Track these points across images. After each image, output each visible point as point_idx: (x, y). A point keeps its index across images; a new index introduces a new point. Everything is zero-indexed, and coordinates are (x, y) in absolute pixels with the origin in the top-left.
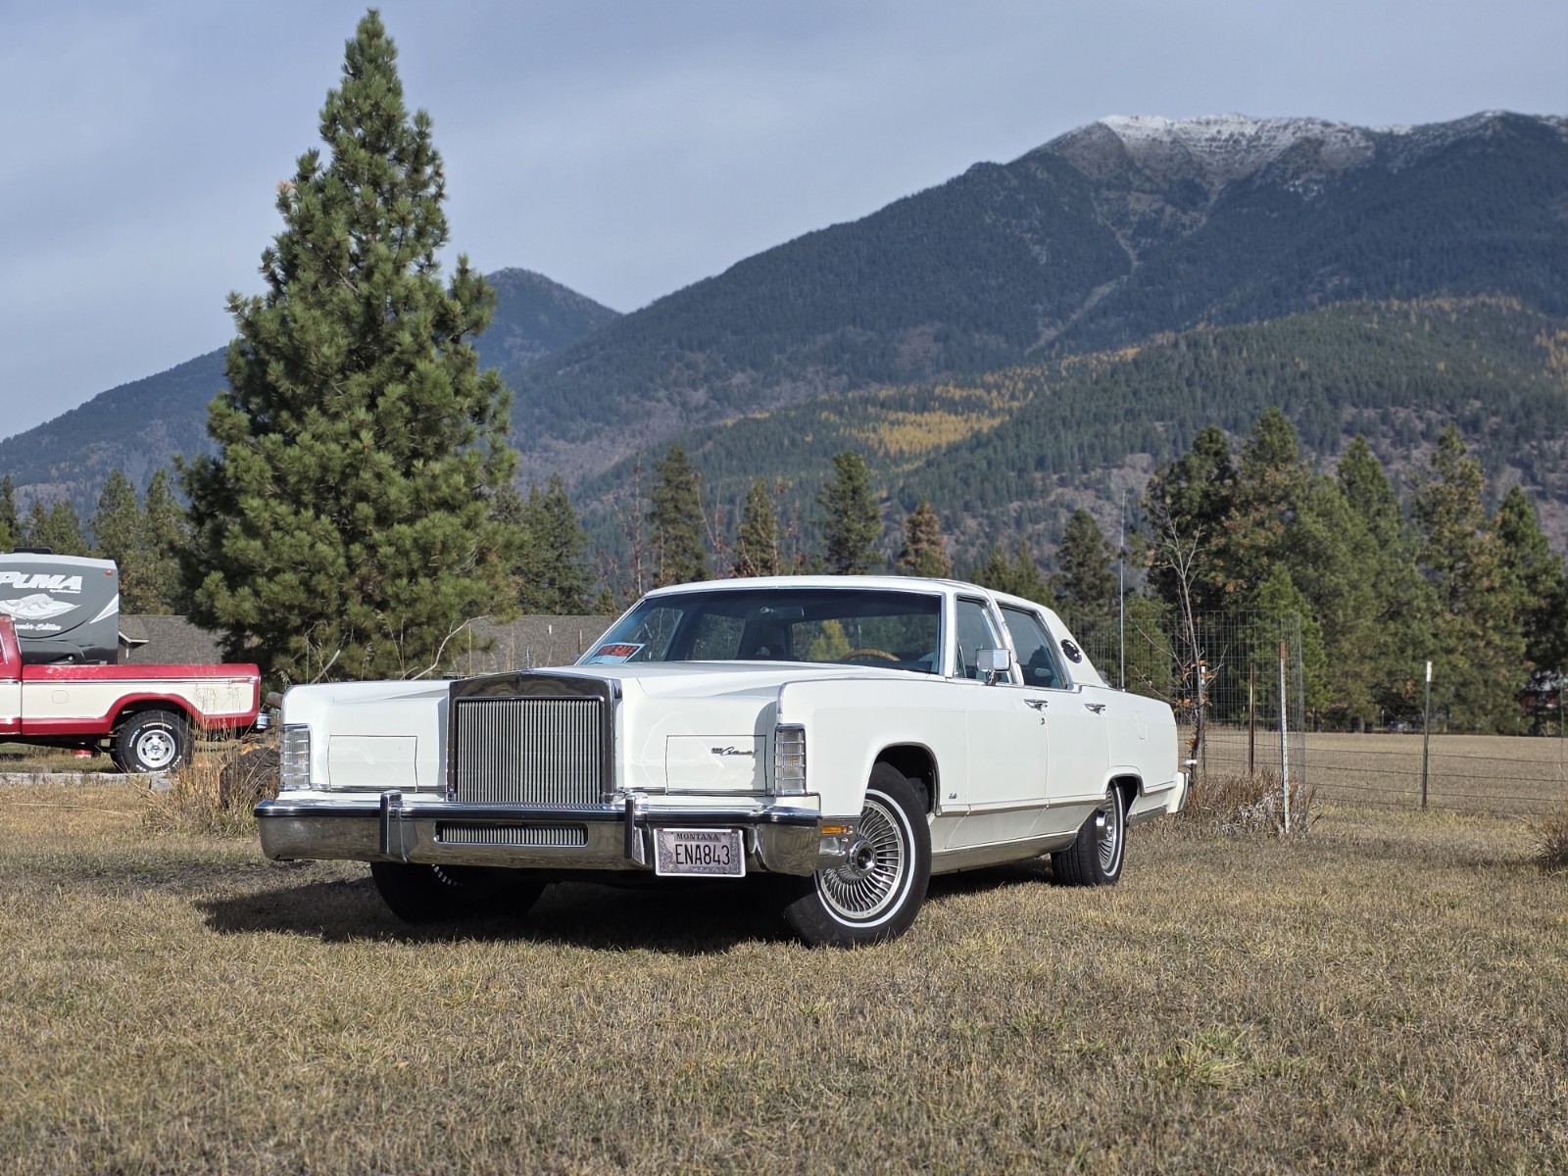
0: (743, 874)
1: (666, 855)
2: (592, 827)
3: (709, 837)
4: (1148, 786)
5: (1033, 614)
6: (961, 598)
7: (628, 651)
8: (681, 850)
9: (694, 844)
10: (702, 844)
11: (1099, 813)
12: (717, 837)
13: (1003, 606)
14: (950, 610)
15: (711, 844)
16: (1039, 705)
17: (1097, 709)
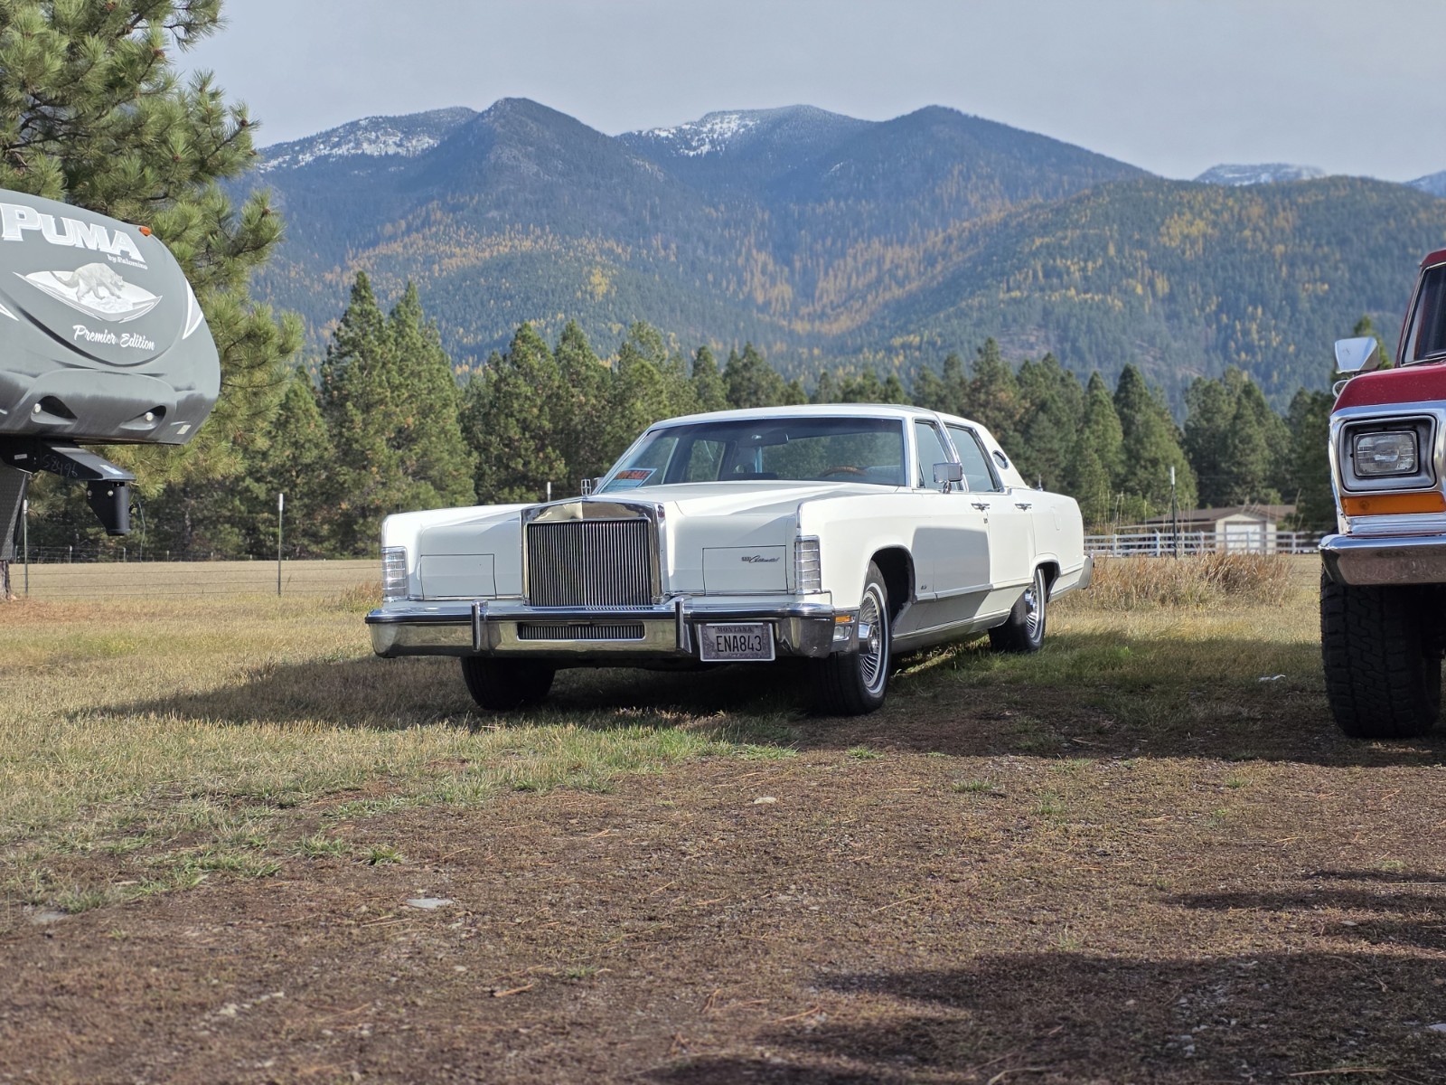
0: (773, 658)
1: (708, 645)
2: (647, 625)
3: (744, 629)
4: (1063, 569)
5: (970, 430)
6: (918, 421)
7: (643, 475)
8: (722, 640)
9: (732, 635)
10: (738, 635)
11: (1028, 591)
12: (750, 629)
13: (949, 425)
14: (910, 430)
15: (746, 635)
16: (982, 507)
17: (1024, 507)
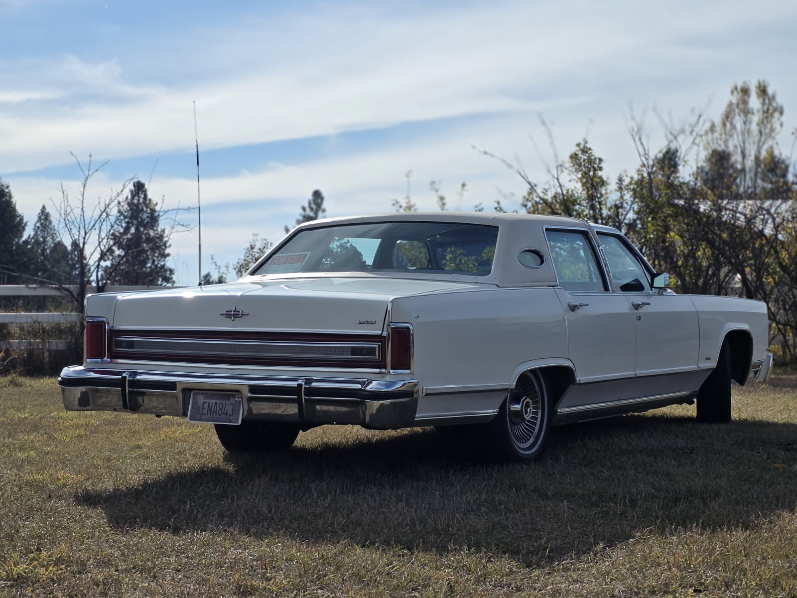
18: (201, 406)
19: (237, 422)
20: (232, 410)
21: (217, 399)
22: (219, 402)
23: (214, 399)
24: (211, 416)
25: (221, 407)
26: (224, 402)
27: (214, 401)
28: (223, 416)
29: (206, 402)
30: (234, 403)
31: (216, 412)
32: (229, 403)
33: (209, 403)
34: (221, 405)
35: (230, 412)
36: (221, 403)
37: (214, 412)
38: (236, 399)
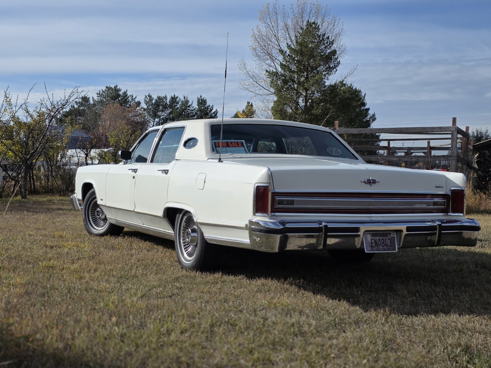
18: (370, 242)
19: (395, 250)
20: (390, 243)
21: (379, 236)
22: (381, 238)
23: (377, 236)
24: (378, 248)
25: (383, 241)
26: (384, 238)
27: (378, 238)
28: (385, 247)
29: (373, 239)
30: (390, 238)
31: (380, 245)
32: (387, 238)
33: (375, 239)
34: (383, 240)
35: (389, 244)
36: (382, 239)
37: (379, 245)
38: (392, 236)
